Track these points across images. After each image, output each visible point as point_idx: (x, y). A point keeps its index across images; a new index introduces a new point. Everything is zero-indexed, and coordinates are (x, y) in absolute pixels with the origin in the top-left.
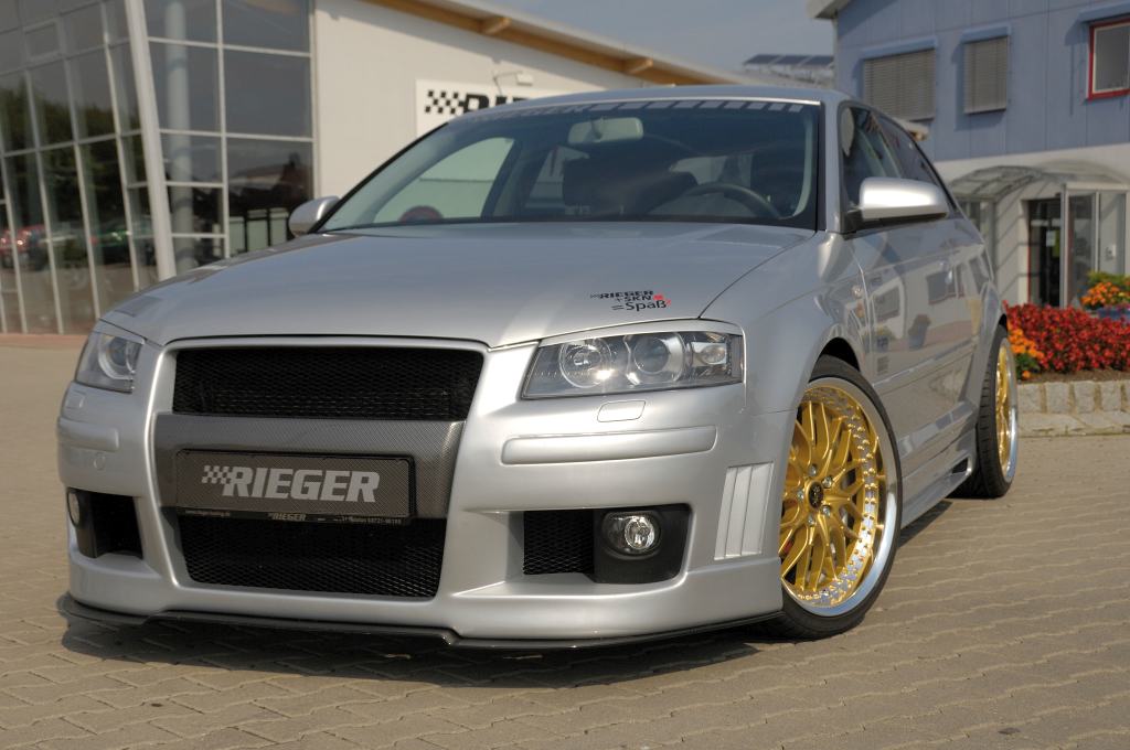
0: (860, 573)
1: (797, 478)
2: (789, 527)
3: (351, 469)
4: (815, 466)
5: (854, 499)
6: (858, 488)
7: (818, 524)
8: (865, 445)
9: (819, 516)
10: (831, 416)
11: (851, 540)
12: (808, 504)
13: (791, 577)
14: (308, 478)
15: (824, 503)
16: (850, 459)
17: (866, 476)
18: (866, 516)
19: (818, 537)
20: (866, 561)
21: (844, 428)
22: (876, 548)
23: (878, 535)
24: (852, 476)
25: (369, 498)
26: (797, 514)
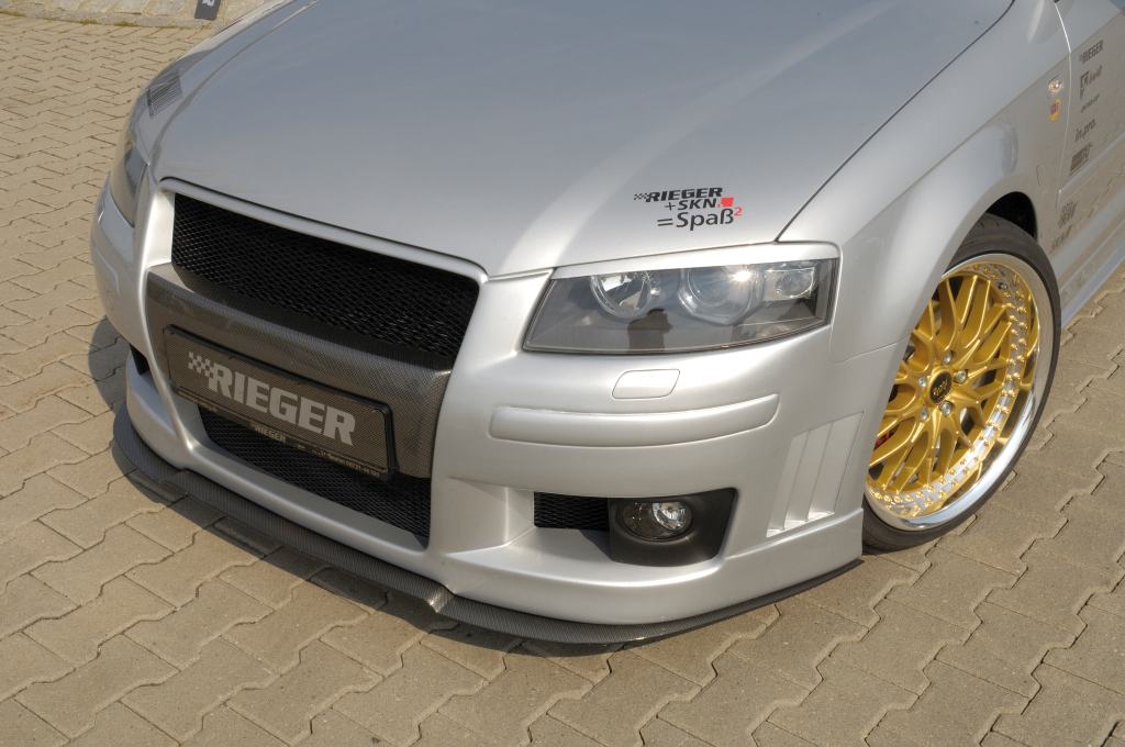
0: (958, 486)
1: (925, 361)
2: (895, 416)
3: (327, 403)
4: (952, 353)
5: (983, 403)
6: (994, 391)
7: (931, 422)
8: (1021, 345)
9: (935, 411)
10: (993, 300)
11: (962, 446)
12: (927, 395)
13: (876, 471)
14: (283, 399)
15: (947, 398)
16: (997, 356)
17: (1007, 381)
18: (990, 425)
19: (924, 437)
20: (969, 474)
21: (1004, 318)
22: (987, 464)
23: (996, 450)
24: (989, 377)
25: (346, 439)
26: (909, 405)
